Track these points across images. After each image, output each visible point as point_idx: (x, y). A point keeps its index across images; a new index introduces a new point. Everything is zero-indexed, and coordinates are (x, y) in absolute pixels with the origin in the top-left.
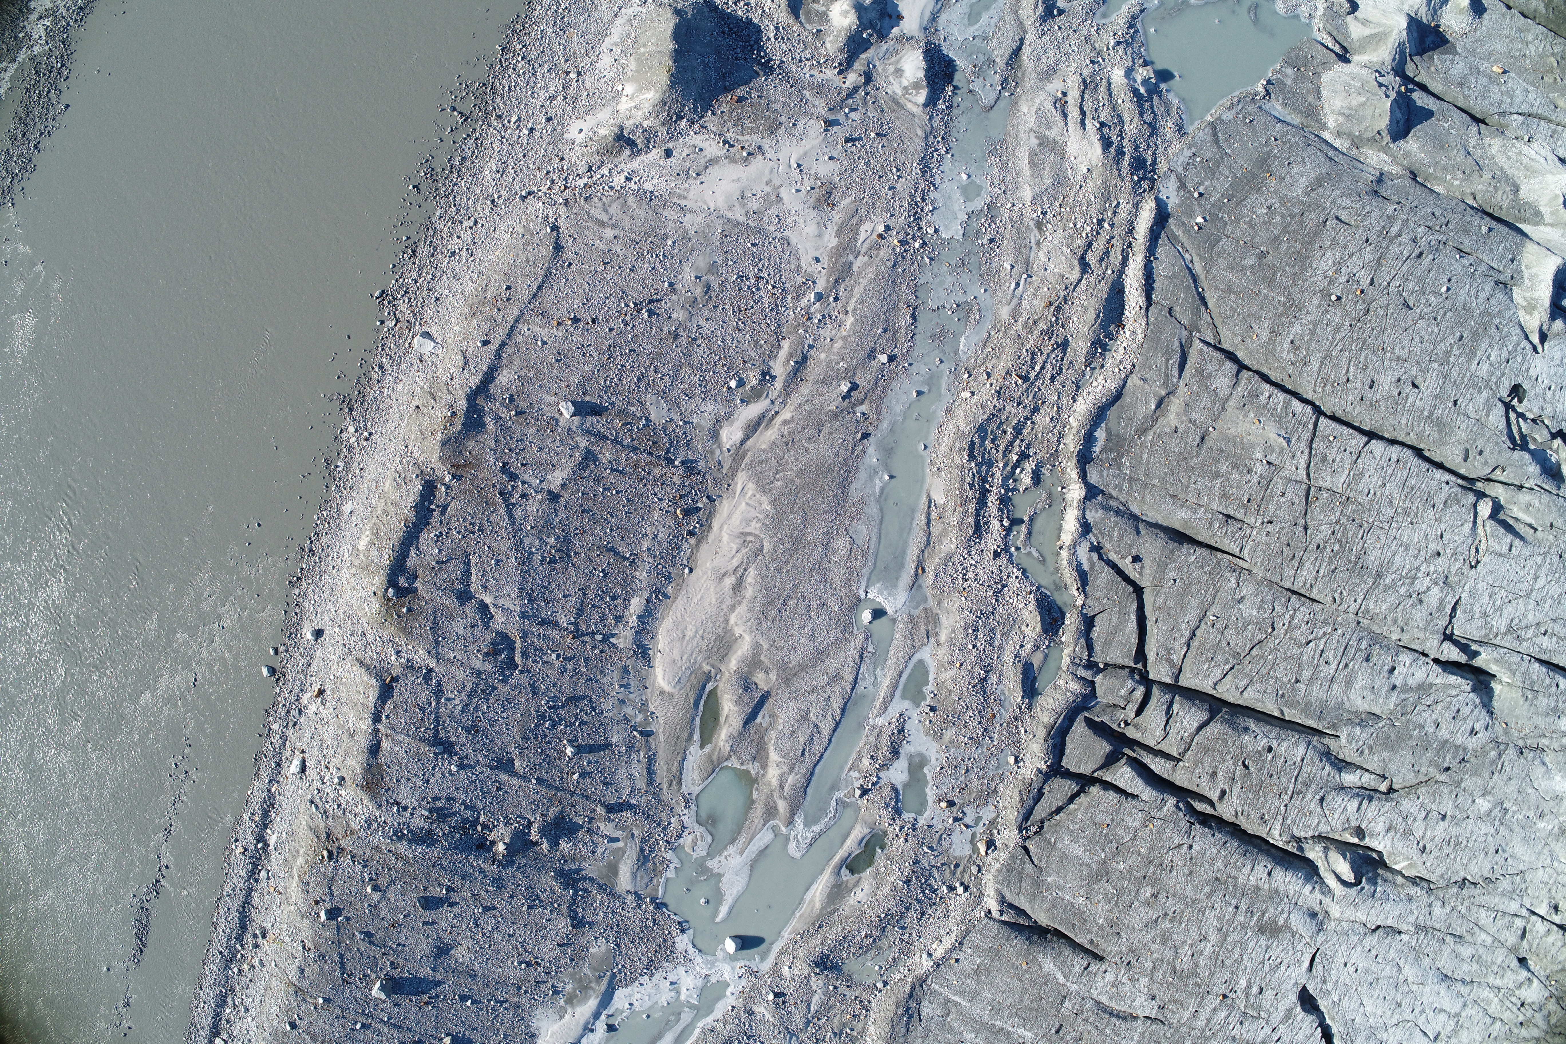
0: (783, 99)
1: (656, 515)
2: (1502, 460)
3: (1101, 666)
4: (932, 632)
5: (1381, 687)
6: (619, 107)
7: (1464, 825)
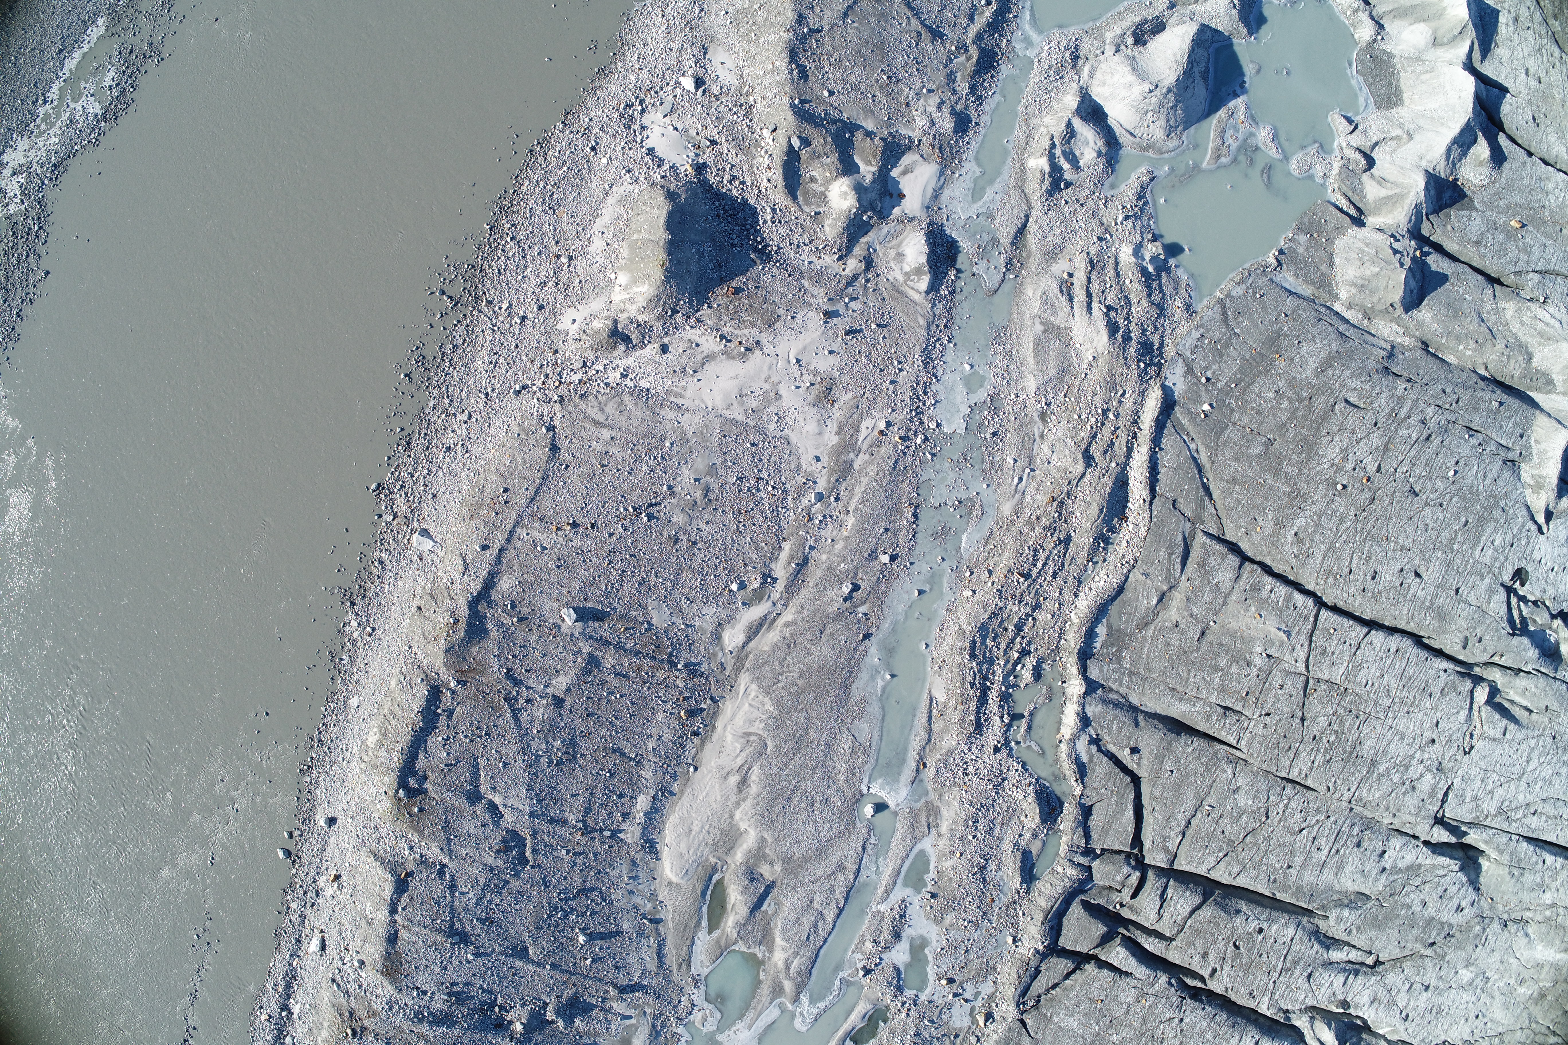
0: (781, 289)
1: (660, 716)
2: (1501, 646)
3: (1098, 852)
4: (933, 824)
5: (1371, 870)
6: (613, 298)
7: (1446, 994)
